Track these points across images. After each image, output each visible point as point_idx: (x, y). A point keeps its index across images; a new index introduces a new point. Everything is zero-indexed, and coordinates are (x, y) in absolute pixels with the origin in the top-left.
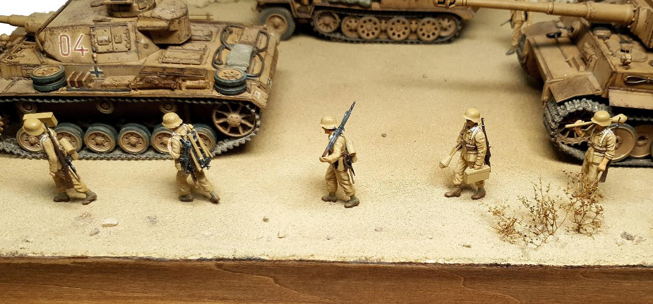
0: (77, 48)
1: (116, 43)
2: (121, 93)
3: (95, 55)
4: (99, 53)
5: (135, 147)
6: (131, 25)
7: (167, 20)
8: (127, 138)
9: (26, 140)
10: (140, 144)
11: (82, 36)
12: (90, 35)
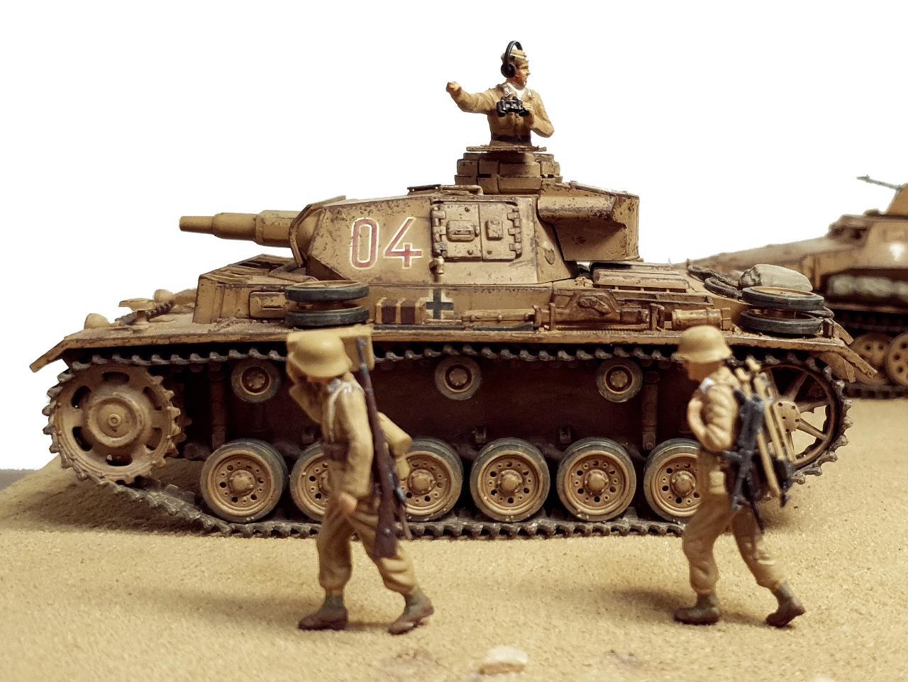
0: (394, 250)
1: (489, 239)
2: (514, 333)
3: (441, 260)
4: (448, 259)
5: (511, 501)
6: (524, 203)
7: (611, 195)
8: (493, 474)
9: (223, 485)
10: (526, 491)
11: (410, 222)
12: (431, 219)
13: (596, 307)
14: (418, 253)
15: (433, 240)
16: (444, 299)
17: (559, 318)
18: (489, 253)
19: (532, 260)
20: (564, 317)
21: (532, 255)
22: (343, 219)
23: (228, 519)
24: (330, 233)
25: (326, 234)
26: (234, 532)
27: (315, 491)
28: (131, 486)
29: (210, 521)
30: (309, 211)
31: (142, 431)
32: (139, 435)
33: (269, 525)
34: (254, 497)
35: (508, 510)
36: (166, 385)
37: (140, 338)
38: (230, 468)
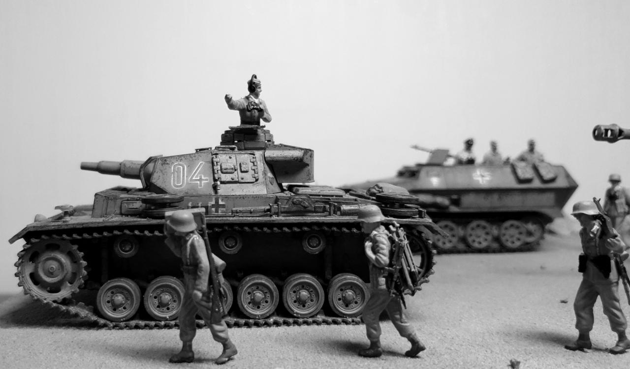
0: (194, 178)
1: (242, 172)
2: (260, 218)
3: (219, 183)
4: (222, 183)
5: (259, 307)
6: (258, 154)
7: (302, 149)
8: (249, 293)
9: (108, 302)
10: (267, 302)
11: (201, 164)
12: (213, 163)
13: (302, 204)
14: (206, 180)
15: (214, 173)
16: (221, 203)
17: (283, 210)
18: (242, 179)
19: (263, 183)
20: (285, 210)
21: (264, 180)
22: (168, 164)
23: (111, 320)
24: (161, 171)
25: (159, 171)
26: (114, 327)
27: (157, 304)
28: (60, 303)
29: (102, 321)
30: (150, 160)
31: (67, 274)
32: (65, 277)
33: (133, 323)
34: (125, 308)
35: (258, 313)
36: (80, 250)
37: (67, 225)
38: (112, 293)
